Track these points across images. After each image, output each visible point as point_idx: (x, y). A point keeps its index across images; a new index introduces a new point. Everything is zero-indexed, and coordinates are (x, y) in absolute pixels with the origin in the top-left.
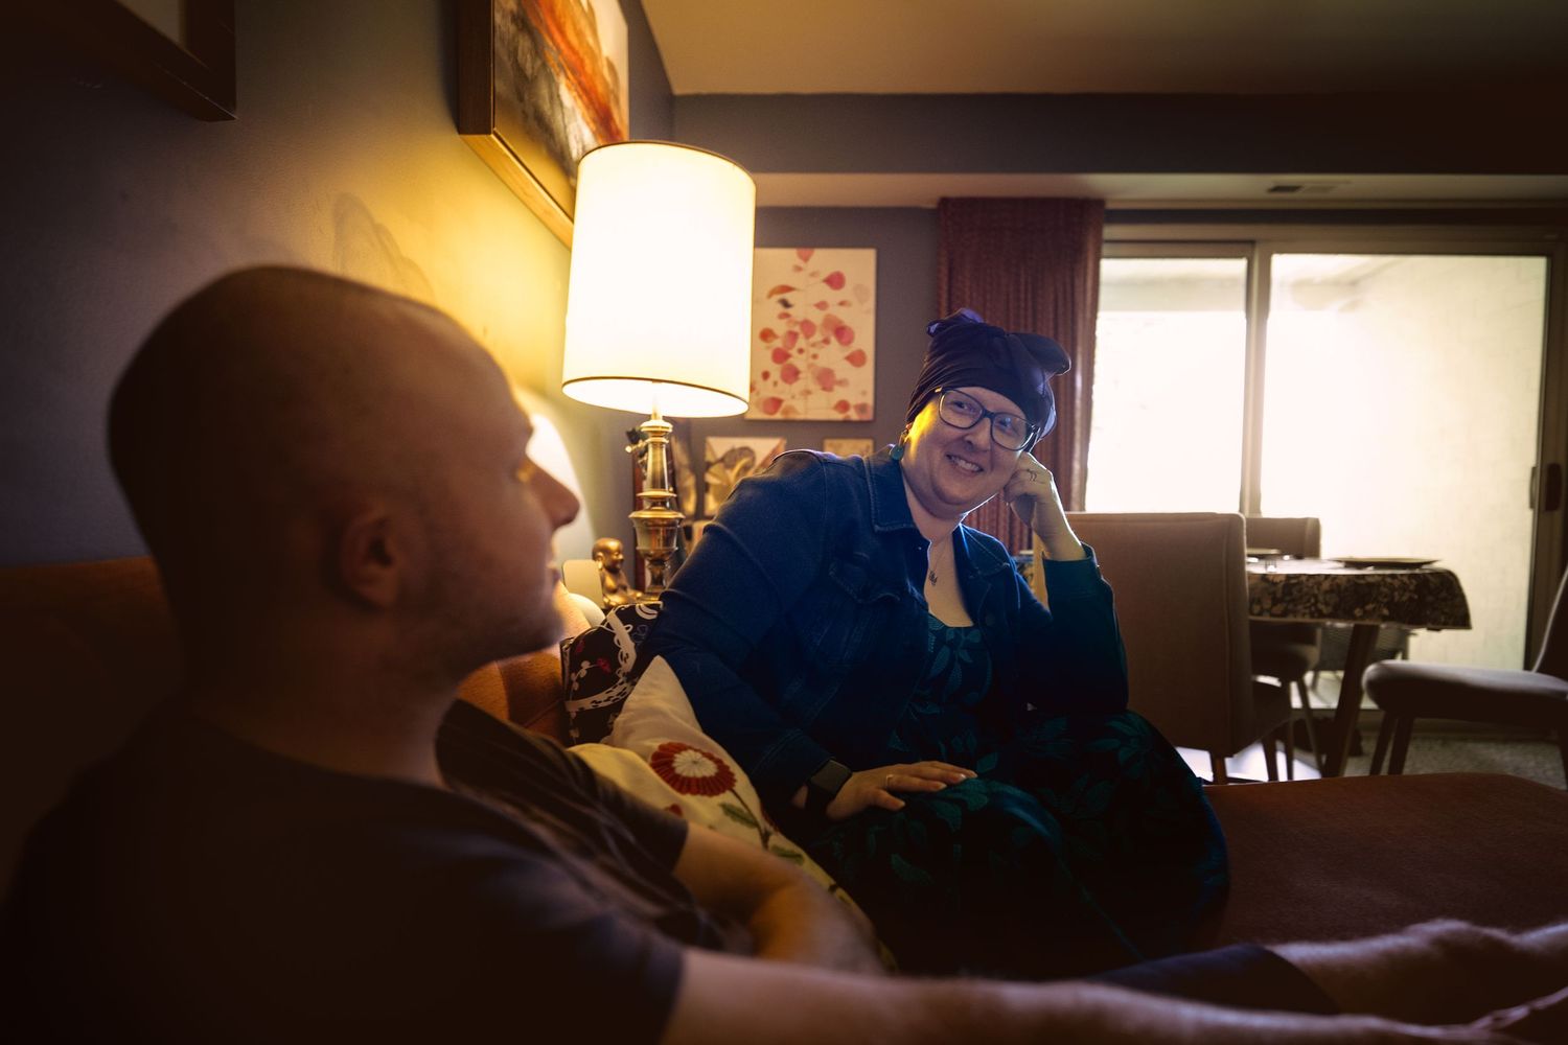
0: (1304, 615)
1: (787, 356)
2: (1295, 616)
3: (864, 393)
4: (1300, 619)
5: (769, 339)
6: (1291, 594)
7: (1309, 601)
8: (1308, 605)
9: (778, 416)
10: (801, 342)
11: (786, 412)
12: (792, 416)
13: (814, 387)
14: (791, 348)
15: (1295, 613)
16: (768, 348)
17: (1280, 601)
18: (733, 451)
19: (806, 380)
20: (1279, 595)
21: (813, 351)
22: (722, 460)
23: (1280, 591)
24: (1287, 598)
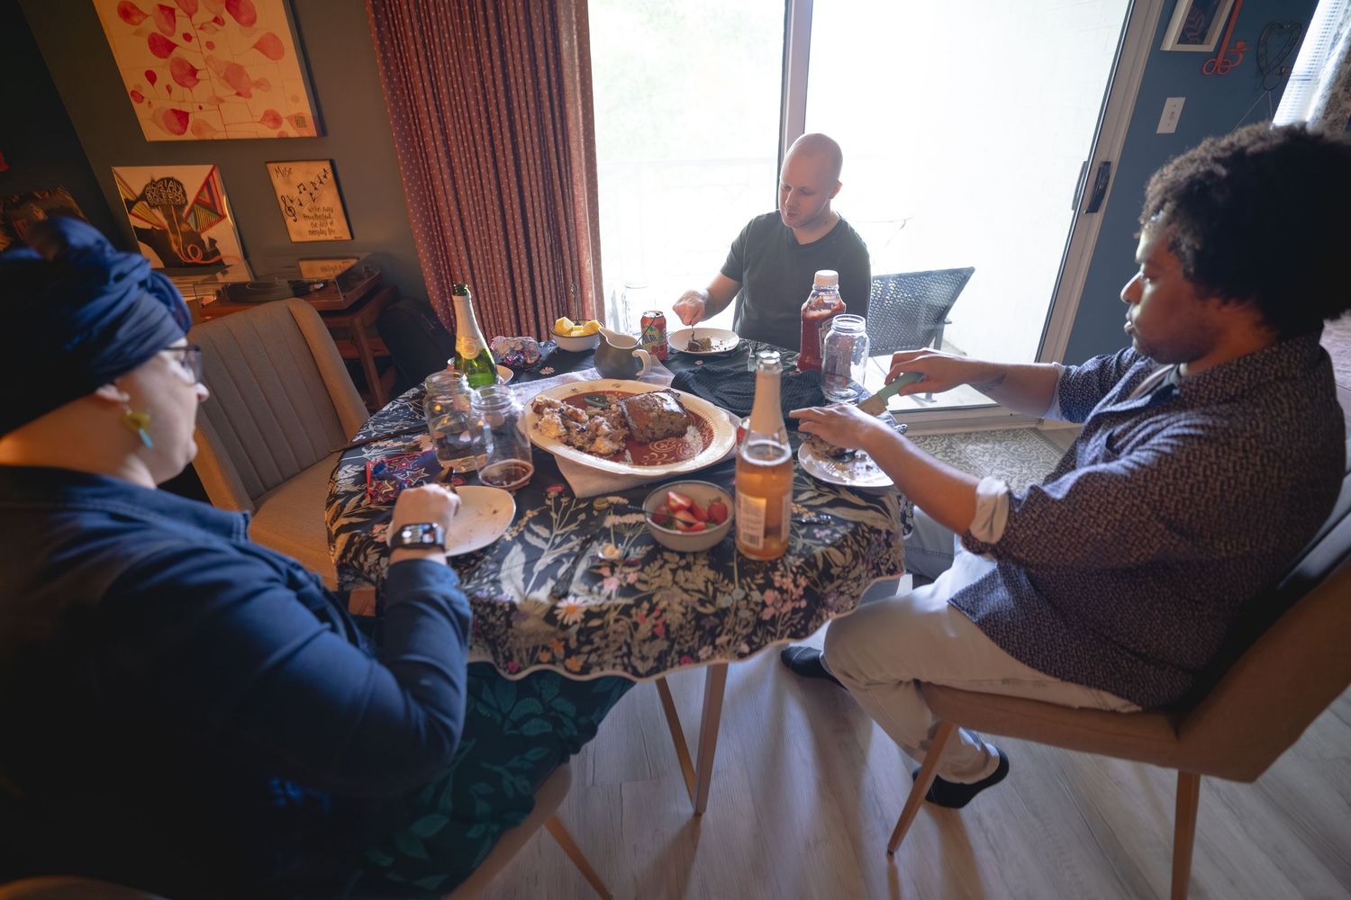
0: (614, 666)
1: (171, 47)
2: (602, 669)
3: (295, 99)
4: (608, 672)
5: (136, 19)
6: (591, 642)
7: (620, 649)
8: (620, 653)
9: (189, 135)
10: (183, 24)
11: (197, 130)
12: (208, 136)
13: (227, 92)
14: (172, 34)
15: (601, 665)
16: (137, 33)
17: (577, 652)
18: (153, 183)
19: (209, 84)
20: (573, 644)
21: (204, 37)
22: (143, 197)
23: (575, 637)
24: (586, 648)
